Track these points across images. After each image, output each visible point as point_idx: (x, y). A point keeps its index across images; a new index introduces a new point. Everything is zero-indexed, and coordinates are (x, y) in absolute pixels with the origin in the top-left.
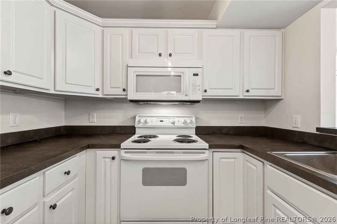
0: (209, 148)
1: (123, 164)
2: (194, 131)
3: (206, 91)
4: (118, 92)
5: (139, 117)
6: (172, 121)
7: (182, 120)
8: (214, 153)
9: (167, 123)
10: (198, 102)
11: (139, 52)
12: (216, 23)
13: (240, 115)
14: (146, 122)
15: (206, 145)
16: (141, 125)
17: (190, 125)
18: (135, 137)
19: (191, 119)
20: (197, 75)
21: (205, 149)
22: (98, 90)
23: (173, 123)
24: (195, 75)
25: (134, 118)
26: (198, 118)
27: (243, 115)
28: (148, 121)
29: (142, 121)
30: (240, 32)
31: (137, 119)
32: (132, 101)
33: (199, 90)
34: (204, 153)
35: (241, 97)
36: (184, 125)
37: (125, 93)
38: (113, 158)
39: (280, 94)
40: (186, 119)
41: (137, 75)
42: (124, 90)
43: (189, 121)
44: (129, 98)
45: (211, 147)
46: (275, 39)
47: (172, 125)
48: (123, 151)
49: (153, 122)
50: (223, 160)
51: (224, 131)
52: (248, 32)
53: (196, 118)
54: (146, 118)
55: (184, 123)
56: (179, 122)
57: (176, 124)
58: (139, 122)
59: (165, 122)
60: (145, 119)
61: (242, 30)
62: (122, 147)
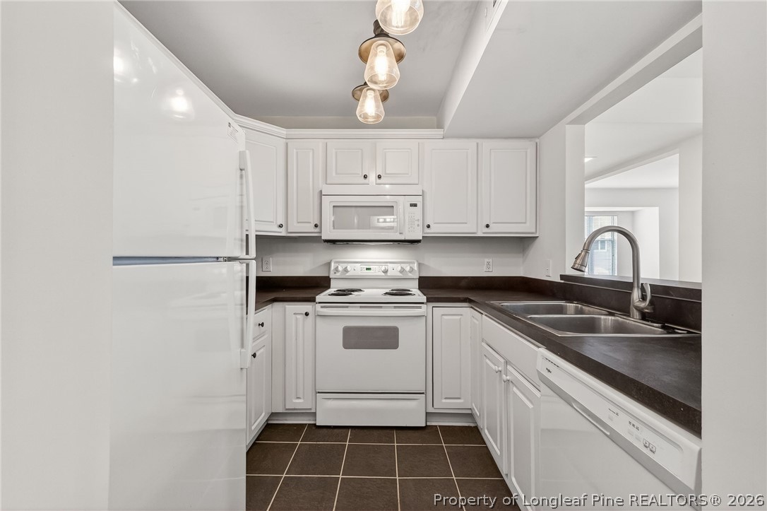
0: (427, 302)
1: (319, 320)
2: (416, 283)
3: (429, 226)
4: (307, 229)
5: (336, 262)
6: (383, 268)
7: (399, 267)
8: (434, 308)
9: (377, 271)
10: (418, 241)
11: (337, 173)
12: (442, 133)
13: (486, 260)
14: (346, 270)
15: (424, 298)
16: (338, 275)
17: (410, 275)
18: (332, 290)
19: (411, 265)
20: (415, 205)
21: (423, 303)
22: (281, 226)
23: (386, 272)
24: (412, 205)
25: (329, 264)
26: (423, 264)
27: (491, 260)
28: (349, 268)
29: (340, 268)
30: (477, 144)
31: (333, 266)
32: (327, 241)
33: (418, 225)
34: (420, 307)
35: (480, 234)
36: (401, 275)
37: (317, 230)
38: (307, 314)
39: (533, 231)
40: (403, 265)
41: (334, 207)
42: (316, 226)
43: (408, 269)
44: (323, 238)
45: (429, 300)
46: (526, 152)
47: (383, 274)
48: (318, 306)
49: (356, 270)
50: (446, 317)
51: (463, 283)
52: (486, 145)
53: (420, 265)
54: (346, 265)
55: (401, 272)
56: (394, 270)
57: (389, 274)
58: (336, 269)
59: (374, 270)
60: (344, 265)
61: (479, 141)
62: (317, 301)
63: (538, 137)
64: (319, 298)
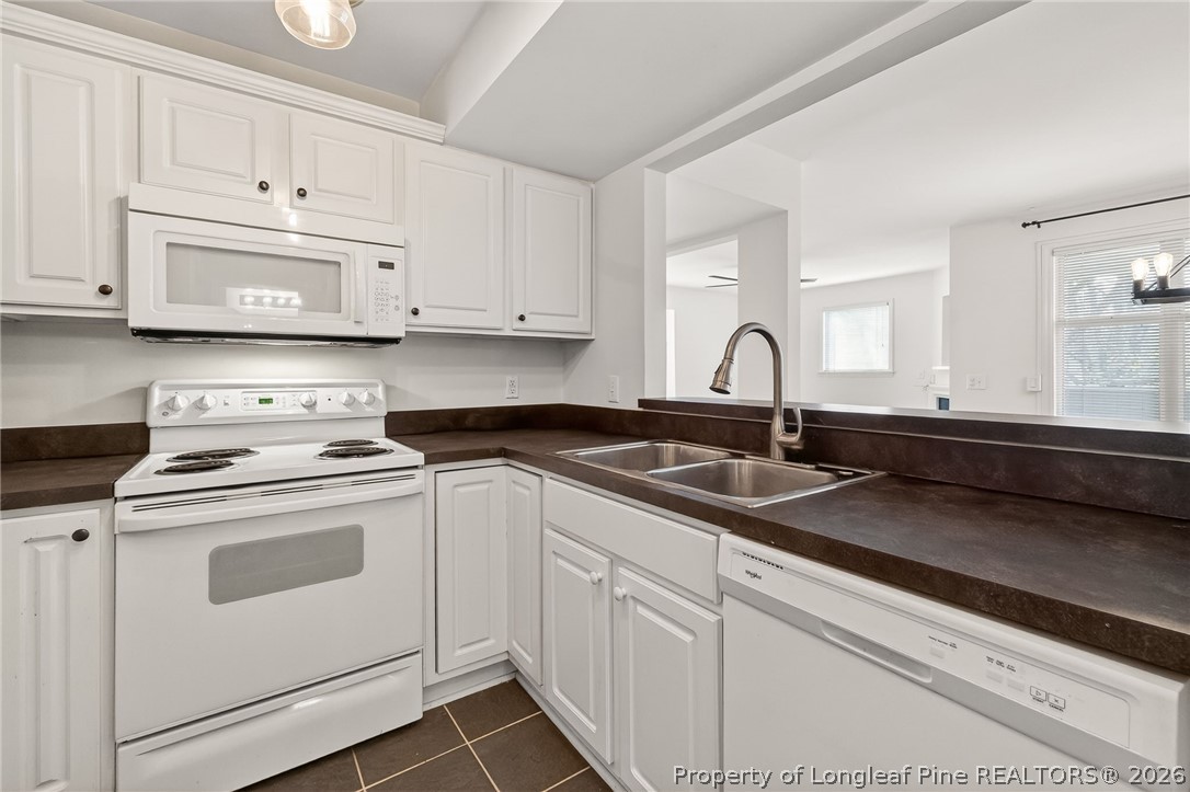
0: (426, 464)
2: (381, 426)
3: (415, 312)
4: (80, 298)
5: (165, 388)
6: (305, 398)
7: (344, 395)
8: (438, 474)
9: (287, 405)
10: (395, 341)
11: (174, 161)
12: (442, 132)
13: (509, 378)
14: (200, 405)
15: (418, 457)
16: (174, 419)
17: (369, 411)
18: (157, 458)
19: (371, 390)
20: (390, 266)
21: (416, 467)
23: (311, 406)
24: (382, 265)
25: (144, 394)
26: (394, 387)
27: (515, 378)
28: (209, 401)
29: (183, 401)
30: (504, 169)
31: (157, 397)
32: (142, 332)
33: (397, 308)
34: (411, 477)
35: (508, 332)
36: (348, 410)
37: (107, 302)
38: (80, 536)
39: (587, 329)
40: (355, 391)
41: (169, 245)
42: (103, 290)
43: (364, 397)
44: (132, 324)
45: (429, 460)
46: (578, 201)
47: (305, 411)
48: (124, 512)
49: (222, 405)
50: (461, 490)
51: (470, 422)
52: (521, 175)
53: (388, 389)
54: (200, 393)
55: (347, 404)
56: (332, 402)
57: (319, 409)
58: (170, 406)
59: (281, 404)
60: (195, 395)
61: (508, 165)
62: (118, 493)
63: (594, 181)
64: (123, 486)
